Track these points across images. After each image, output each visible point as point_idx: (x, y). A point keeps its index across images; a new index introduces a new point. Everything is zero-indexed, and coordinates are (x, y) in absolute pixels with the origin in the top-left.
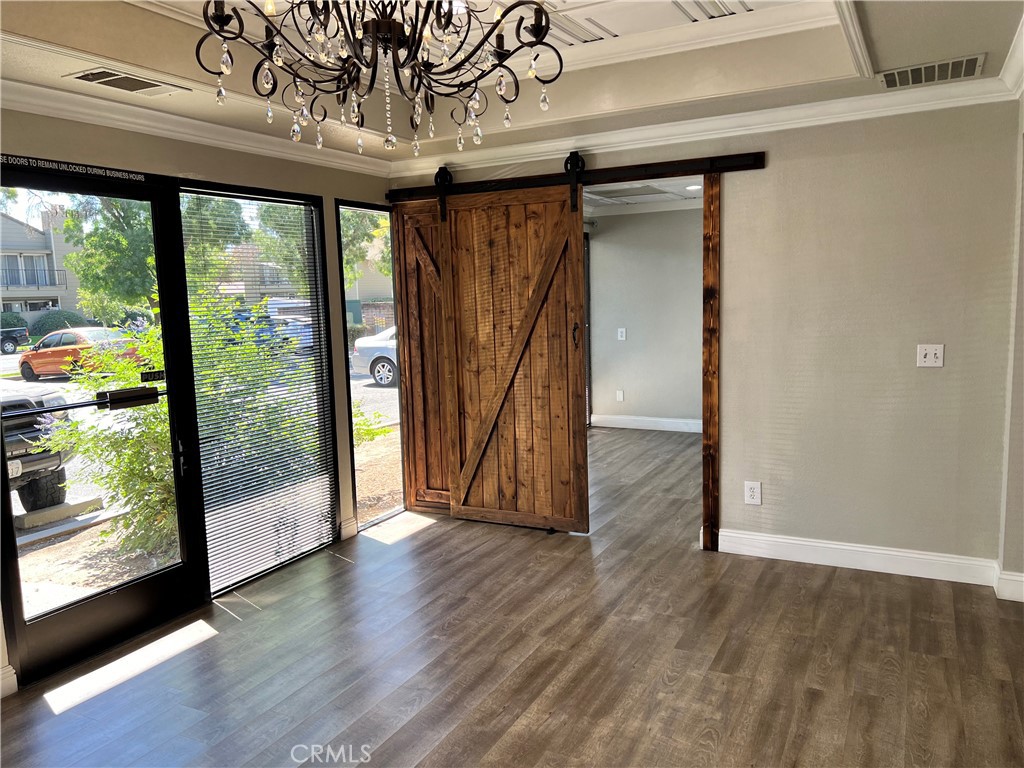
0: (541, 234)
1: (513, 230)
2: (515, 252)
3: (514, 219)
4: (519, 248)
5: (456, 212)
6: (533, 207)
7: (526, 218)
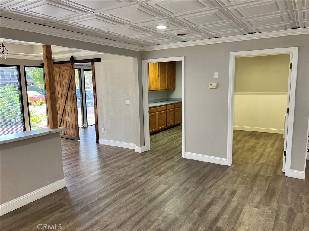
0: (68, 73)
1: (63, 72)
2: (64, 77)
3: (63, 70)
4: (64, 76)
5: (54, 68)
6: (66, 68)
7: (65, 70)
